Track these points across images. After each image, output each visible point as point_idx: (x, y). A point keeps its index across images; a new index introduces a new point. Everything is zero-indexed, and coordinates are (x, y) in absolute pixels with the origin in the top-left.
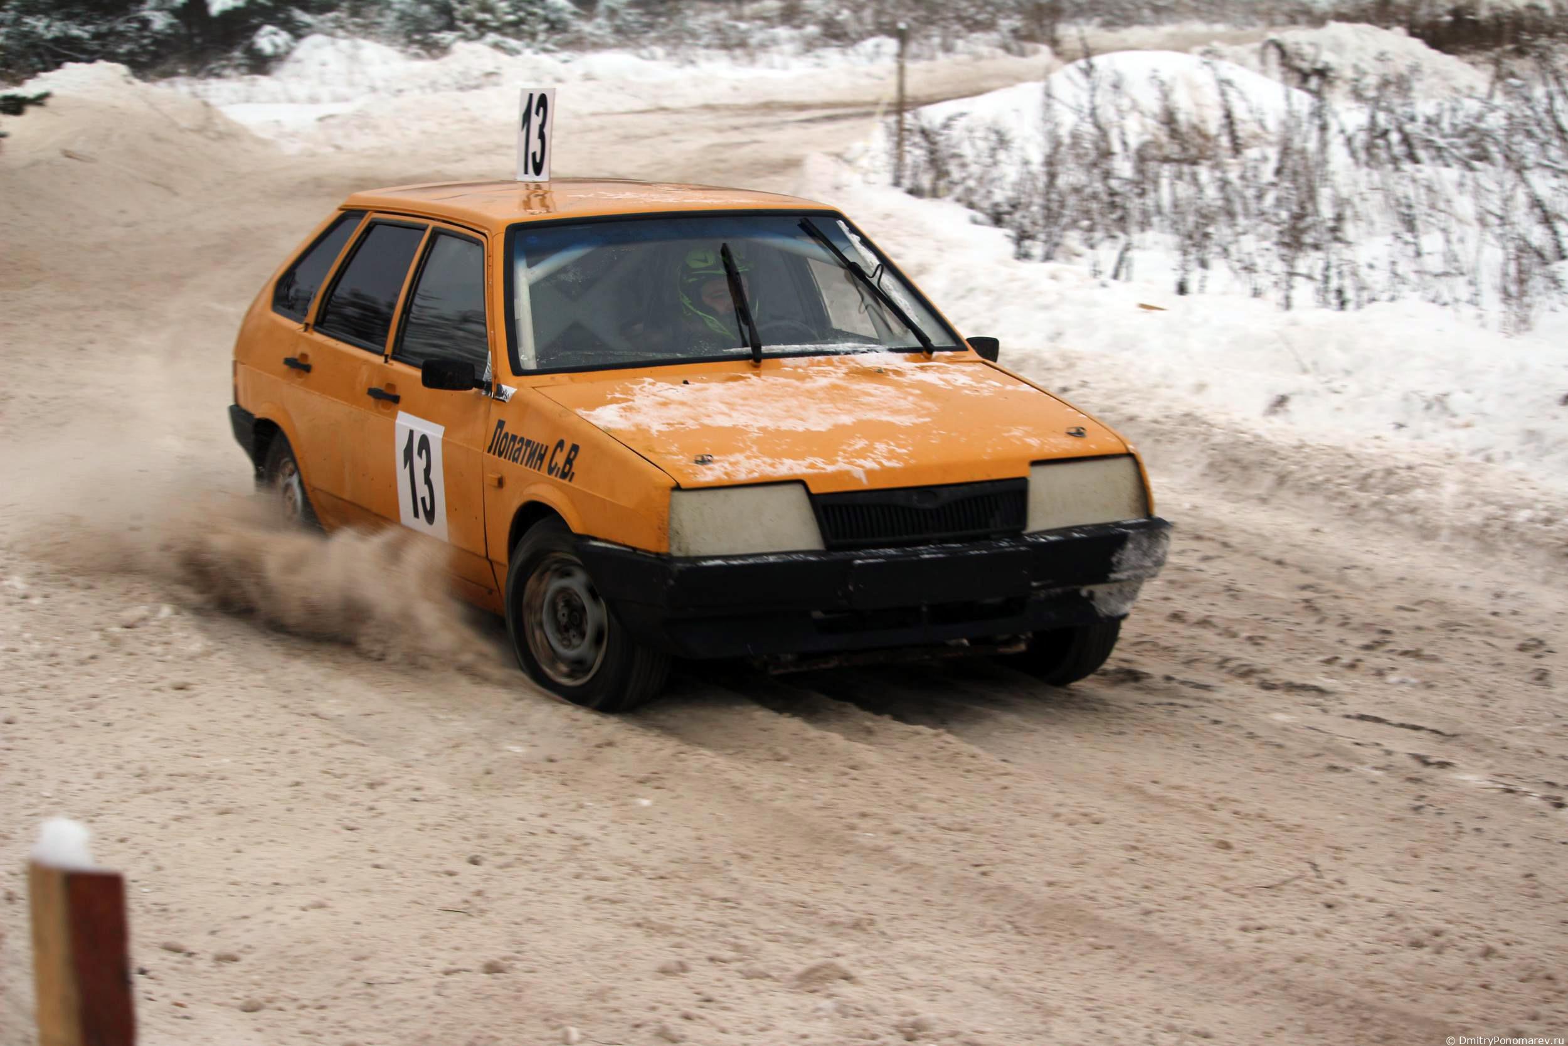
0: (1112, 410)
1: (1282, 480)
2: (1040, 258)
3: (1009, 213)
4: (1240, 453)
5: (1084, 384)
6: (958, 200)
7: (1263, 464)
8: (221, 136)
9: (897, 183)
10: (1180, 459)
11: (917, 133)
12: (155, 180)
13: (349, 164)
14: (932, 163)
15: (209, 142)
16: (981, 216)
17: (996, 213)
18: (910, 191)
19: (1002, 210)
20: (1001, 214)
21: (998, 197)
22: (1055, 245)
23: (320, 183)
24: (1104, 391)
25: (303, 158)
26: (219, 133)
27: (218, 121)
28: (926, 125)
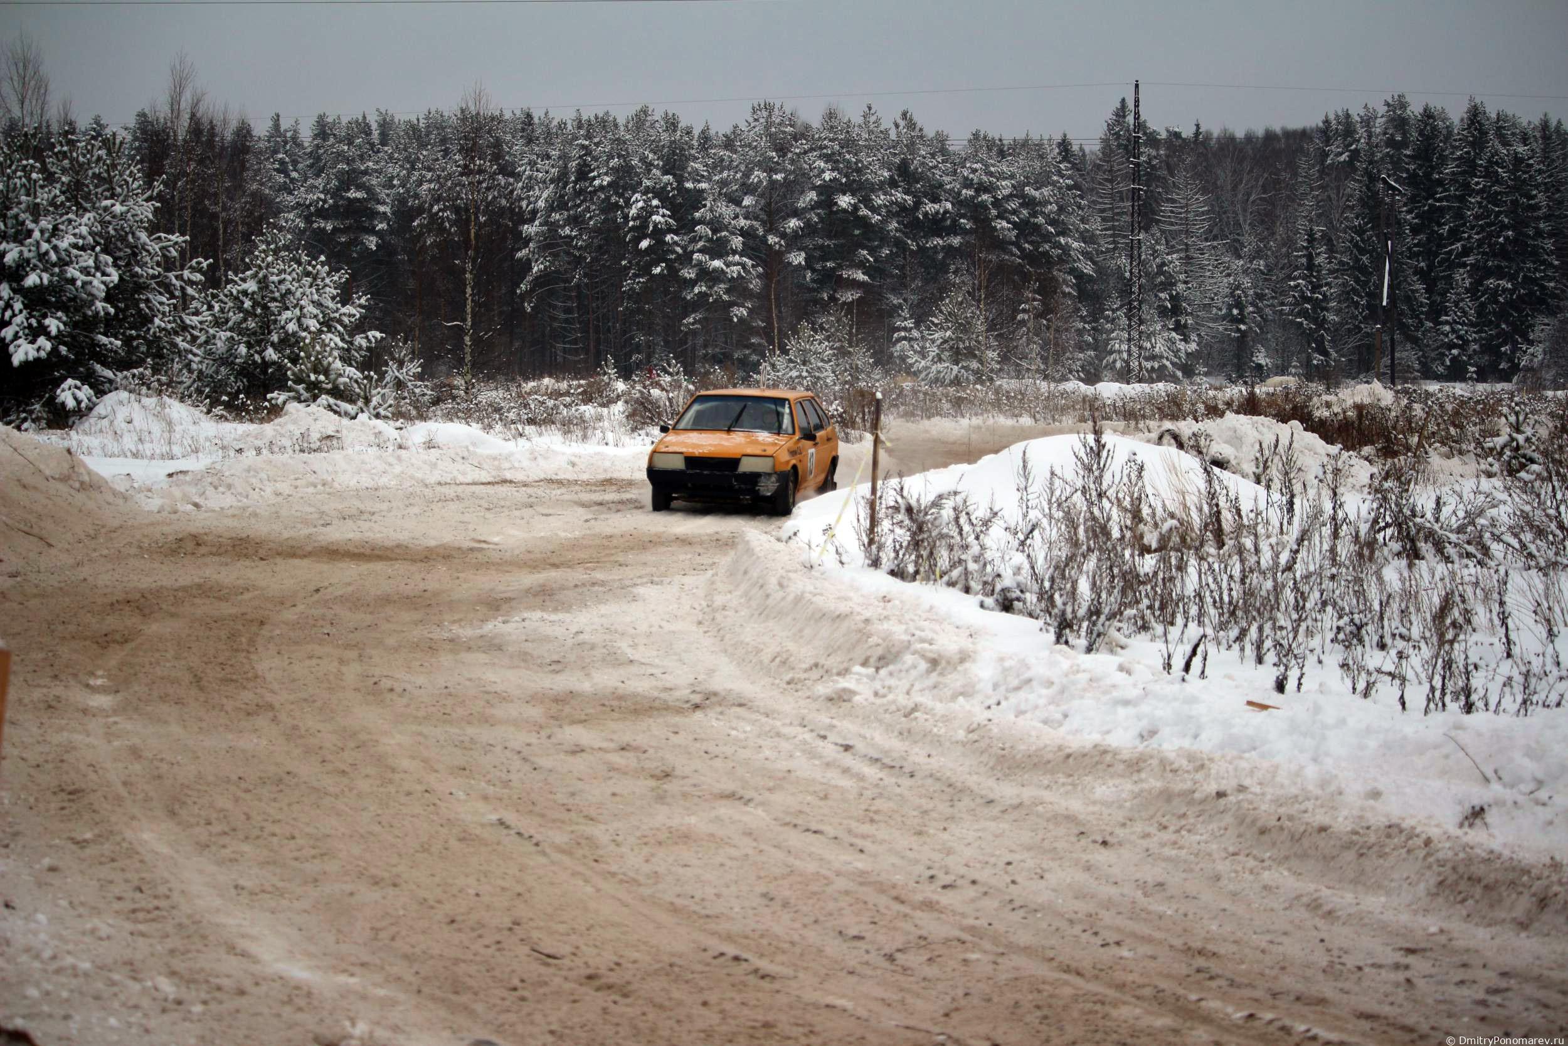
0: (1291, 818)
1: (1543, 902)
2: (1084, 649)
3: (1018, 599)
4: (1479, 870)
5: (1242, 789)
6: (951, 584)
7: (1512, 883)
8: (84, 487)
9: (876, 563)
10: (1396, 876)
11: (903, 511)
12: (26, 529)
13: (215, 523)
14: (916, 544)
15: (73, 492)
16: (990, 601)
17: (1006, 599)
18: (892, 573)
19: (1014, 595)
20: (1012, 601)
21: (1008, 581)
22: (1099, 635)
23: (197, 540)
24: (1269, 797)
25: (165, 514)
26: (82, 483)
27: (82, 470)
28: (913, 503)
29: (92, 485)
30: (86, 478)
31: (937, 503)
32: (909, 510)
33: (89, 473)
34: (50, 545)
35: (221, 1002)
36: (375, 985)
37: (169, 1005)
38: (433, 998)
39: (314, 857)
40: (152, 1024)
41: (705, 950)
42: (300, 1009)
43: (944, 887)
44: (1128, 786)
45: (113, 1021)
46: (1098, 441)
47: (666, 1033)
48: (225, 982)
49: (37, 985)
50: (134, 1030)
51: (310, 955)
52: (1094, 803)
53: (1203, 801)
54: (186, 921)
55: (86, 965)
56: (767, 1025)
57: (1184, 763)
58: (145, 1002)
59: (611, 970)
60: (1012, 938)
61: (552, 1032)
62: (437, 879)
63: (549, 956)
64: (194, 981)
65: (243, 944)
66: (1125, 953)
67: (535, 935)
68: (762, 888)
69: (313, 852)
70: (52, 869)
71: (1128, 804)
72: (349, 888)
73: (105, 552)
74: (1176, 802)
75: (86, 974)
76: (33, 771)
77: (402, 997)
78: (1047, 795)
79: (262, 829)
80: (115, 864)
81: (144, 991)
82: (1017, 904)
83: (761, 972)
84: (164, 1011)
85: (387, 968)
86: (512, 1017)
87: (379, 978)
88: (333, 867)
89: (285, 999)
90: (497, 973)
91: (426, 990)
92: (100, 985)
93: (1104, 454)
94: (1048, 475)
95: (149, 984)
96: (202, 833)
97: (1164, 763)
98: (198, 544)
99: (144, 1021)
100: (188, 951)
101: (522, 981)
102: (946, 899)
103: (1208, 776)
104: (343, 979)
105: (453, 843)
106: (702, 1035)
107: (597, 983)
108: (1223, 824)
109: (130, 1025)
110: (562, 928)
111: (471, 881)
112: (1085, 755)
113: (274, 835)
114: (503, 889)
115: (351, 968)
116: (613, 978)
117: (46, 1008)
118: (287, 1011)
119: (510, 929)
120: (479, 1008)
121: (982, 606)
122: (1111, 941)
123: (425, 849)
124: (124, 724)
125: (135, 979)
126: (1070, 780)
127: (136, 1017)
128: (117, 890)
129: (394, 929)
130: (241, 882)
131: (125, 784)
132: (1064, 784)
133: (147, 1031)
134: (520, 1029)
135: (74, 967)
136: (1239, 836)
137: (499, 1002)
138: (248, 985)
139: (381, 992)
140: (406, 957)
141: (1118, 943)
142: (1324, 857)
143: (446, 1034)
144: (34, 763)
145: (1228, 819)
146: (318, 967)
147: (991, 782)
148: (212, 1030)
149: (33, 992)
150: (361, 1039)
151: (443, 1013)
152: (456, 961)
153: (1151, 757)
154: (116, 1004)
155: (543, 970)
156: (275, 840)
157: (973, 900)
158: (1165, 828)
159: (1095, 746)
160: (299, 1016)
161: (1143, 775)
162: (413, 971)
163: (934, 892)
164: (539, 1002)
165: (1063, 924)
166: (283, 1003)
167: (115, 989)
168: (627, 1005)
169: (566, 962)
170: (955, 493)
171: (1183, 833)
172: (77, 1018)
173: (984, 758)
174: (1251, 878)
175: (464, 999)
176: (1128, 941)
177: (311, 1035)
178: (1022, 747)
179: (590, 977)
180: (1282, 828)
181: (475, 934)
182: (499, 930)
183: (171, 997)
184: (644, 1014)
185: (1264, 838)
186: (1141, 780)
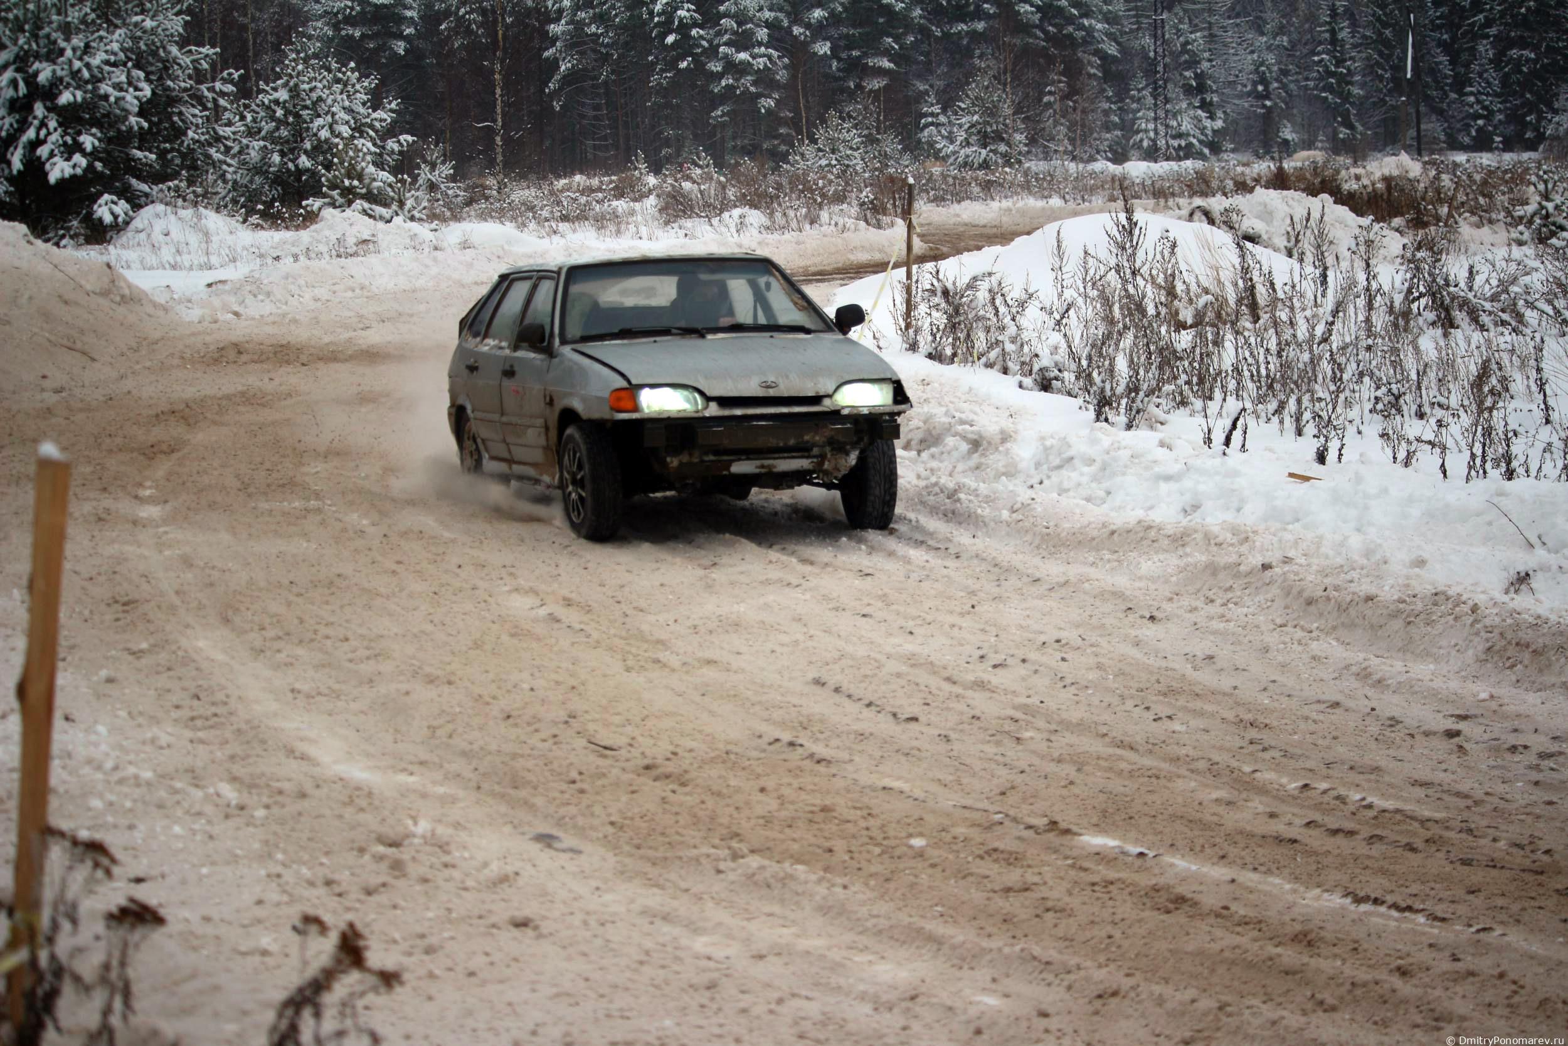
0: (1337, 588)
2: (1124, 425)
3: (1056, 379)
4: (1526, 636)
5: (1287, 560)
6: (989, 365)
7: (1561, 648)
8: (125, 300)
9: (913, 347)
10: (1444, 643)
11: (939, 294)
12: (69, 344)
13: (256, 331)
14: (953, 327)
15: (114, 306)
16: (1028, 381)
17: (1044, 378)
18: (930, 356)
19: (1052, 375)
20: (1050, 380)
21: (1046, 361)
22: (1138, 412)
23: (239, 349)
24: (1315, 567)
25: (206, 324)
26: (123, 297)
27: (122, 284)
28: (950, 286)
29: (132, 298)
30: (127, 292)
31: (972, 285)
32: (945, 293)
33: (130, 286)
34: (93, 360)
35: (283, 806)
36: (434, 783)
37: (229, 811)
38: (493, 794)
39: (368, 658)
40: (216, 830)
41: (760, 737)
42: (362, 810)
43: (995, 666)
44: (1173, 561)
45: (177, 829)
46: (1129, 219)
47: (725, 820)
48: (286, 786)
49: (101, 796)
50: (198, 838)
51: (368, 755)
52: (1140, 578)
53: (1249, 574)
54: (244, 726)
55: (147, 775)
56: (825, 809)
57: (1229, 536)
58: (209, 809)
59: (668, 759)
60: (1065, 715)
61: (612, 823)
62: (491, 676)
63: (605, 748)
64: (256, 786)
65: (302, 747)
66: (1177, 726)
67: (591, 727)
68: (812, 674)
69: (368, 653)
70: (110, 680)
71: (1174, 579)
72: (404, 687)
73: (148, 364)
74: (1222, 575)
75: (149, 784)
76: (86, 584)
77: (461, 793)
78: (1092, 572)
79: (315, 632)
80: (171, 673)
81: (207, 797)
82: (1068, 681)
83: (817, 757)
84: (227, 817)
85: (446, 765)
86: (572, 810)
87: (438, 776)
88: (387, 667)
89: (347, 800)
90: (555, 766)
91: (485, 786)
92: (163, 794)
93: (1137, 232)
94: (1082, 255)
95: (211, 790)
96: (256, 638)
97: (1208, 537)
98: (240, 353)
99: (208, 828)
100: (248, 756)
101: (581, 773)
102: (998, 679)
103: (1252, 548)
104: (403, 778)
105: (505, 638)
106: (762, 821)
107: (654, 773)
108: (1269, 596)
109: (194, 832)
110: (617, 719)
111: (525, 675)
112: (1129, 531)
113: (327, 637)
114: (558, 683)
115: (411, 767)
116: (670, 768)
117: (110, 819)
118: (349, 813)
119: (566, 722)
120: (539, 801)
121: (1021, 386)
122: (1163, 715)
123: (477, 645)
124: (174, 533)
125: (197, 786)
126: (1115, 556)
127: (199, 824)
128: (175, 699)
129: (450, 727)
130: (297, 686)
131: (177, 593)
132: (1109, 561)
133: (211, 837)
134: (580, 821)
135: (136, 777)
136: (1286, 607)
137: (557, 795)
138: (309, 787)
139: (441, 790)
140: (464, 754)
141: (1170, 717)
142: (1372, 626)
143: (508, 829)
144: (87, 576)
145: (1275, 591)
146: (379, 768)
147: (1037, 561)
148: (275, 833)
149: (96, 803)
150: (424, 837)
151: (503, 809)
152: (514, 756)
153: (1196, 531)
154: (179, 813)
155: (601, 762)
156: (329, 642)
157: (1024, 679)
158: (1212, 601)
159: (1139, 522)
160: (362, 817)
161: (1188, 550)
162: (472, 767)
163: (984, 671)
164: (597, 793)
165: (1115, 701)
166: (345, 804)
167: (178, 797)
168: (686, 794)
169: (623, 752)
170: (990, 274)
171: (1231, 606)
172: (142, 827)
173: (1029, 537)
174: (1300, 648)
175: (523, 793)
176: (1180, 715)
177: (373, 835)
178: (1067, 525)
179: (647, 768)
180: (1328, 599)
181: (532, 728)
182: (555, 723)
183: (234, 802)
184: (703, 802)
185: (1312, 608)
186: (1187, 555)
